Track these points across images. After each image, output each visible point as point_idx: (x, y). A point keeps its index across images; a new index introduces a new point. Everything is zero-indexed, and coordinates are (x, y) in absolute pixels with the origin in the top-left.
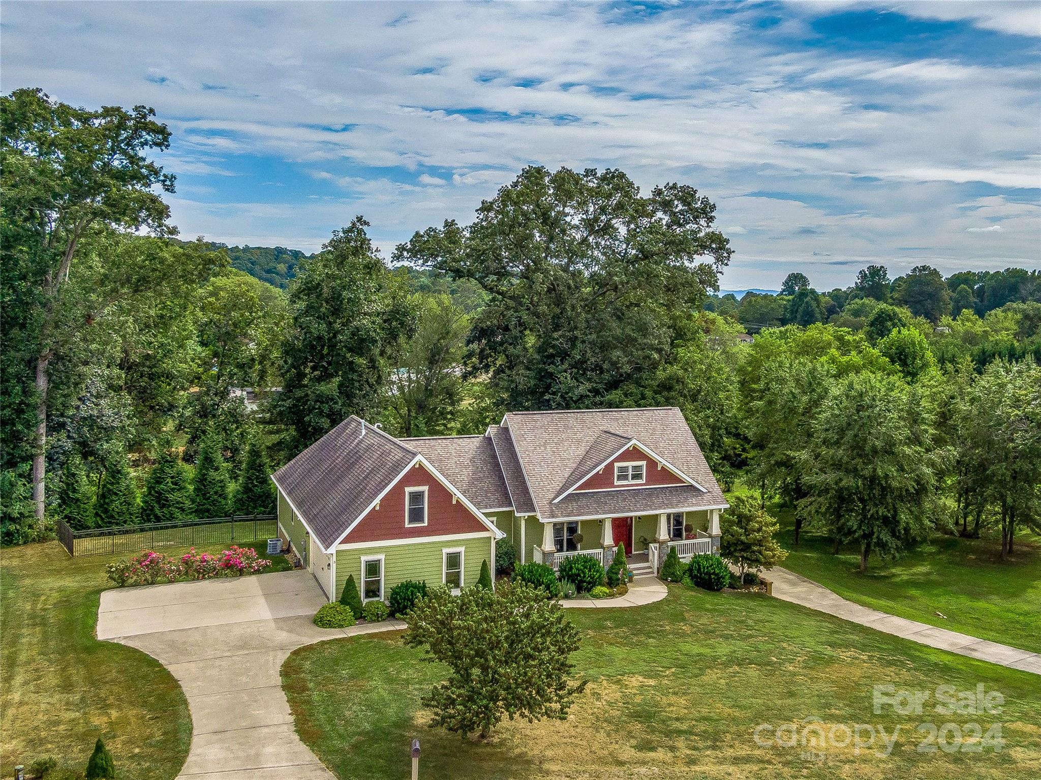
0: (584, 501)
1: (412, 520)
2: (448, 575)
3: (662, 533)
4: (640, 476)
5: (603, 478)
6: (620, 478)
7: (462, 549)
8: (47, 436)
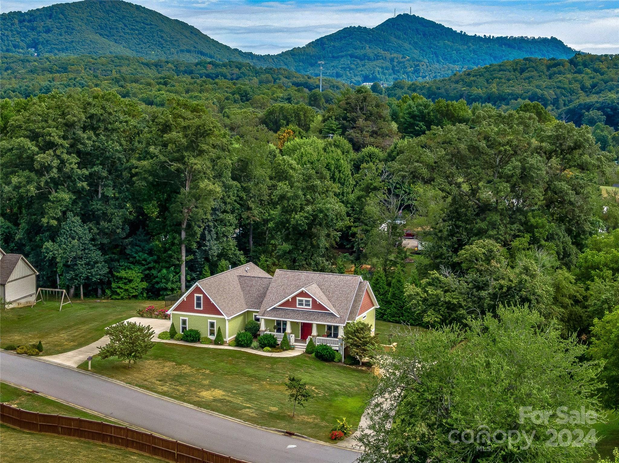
0: (280, 312)
1: (197, 307)
2: (211, 330)
3: (314, 332)
4: (309, 305)
5: (291, 303)
6: (300, 304)
7: (215, 321)
8: (186, 256)
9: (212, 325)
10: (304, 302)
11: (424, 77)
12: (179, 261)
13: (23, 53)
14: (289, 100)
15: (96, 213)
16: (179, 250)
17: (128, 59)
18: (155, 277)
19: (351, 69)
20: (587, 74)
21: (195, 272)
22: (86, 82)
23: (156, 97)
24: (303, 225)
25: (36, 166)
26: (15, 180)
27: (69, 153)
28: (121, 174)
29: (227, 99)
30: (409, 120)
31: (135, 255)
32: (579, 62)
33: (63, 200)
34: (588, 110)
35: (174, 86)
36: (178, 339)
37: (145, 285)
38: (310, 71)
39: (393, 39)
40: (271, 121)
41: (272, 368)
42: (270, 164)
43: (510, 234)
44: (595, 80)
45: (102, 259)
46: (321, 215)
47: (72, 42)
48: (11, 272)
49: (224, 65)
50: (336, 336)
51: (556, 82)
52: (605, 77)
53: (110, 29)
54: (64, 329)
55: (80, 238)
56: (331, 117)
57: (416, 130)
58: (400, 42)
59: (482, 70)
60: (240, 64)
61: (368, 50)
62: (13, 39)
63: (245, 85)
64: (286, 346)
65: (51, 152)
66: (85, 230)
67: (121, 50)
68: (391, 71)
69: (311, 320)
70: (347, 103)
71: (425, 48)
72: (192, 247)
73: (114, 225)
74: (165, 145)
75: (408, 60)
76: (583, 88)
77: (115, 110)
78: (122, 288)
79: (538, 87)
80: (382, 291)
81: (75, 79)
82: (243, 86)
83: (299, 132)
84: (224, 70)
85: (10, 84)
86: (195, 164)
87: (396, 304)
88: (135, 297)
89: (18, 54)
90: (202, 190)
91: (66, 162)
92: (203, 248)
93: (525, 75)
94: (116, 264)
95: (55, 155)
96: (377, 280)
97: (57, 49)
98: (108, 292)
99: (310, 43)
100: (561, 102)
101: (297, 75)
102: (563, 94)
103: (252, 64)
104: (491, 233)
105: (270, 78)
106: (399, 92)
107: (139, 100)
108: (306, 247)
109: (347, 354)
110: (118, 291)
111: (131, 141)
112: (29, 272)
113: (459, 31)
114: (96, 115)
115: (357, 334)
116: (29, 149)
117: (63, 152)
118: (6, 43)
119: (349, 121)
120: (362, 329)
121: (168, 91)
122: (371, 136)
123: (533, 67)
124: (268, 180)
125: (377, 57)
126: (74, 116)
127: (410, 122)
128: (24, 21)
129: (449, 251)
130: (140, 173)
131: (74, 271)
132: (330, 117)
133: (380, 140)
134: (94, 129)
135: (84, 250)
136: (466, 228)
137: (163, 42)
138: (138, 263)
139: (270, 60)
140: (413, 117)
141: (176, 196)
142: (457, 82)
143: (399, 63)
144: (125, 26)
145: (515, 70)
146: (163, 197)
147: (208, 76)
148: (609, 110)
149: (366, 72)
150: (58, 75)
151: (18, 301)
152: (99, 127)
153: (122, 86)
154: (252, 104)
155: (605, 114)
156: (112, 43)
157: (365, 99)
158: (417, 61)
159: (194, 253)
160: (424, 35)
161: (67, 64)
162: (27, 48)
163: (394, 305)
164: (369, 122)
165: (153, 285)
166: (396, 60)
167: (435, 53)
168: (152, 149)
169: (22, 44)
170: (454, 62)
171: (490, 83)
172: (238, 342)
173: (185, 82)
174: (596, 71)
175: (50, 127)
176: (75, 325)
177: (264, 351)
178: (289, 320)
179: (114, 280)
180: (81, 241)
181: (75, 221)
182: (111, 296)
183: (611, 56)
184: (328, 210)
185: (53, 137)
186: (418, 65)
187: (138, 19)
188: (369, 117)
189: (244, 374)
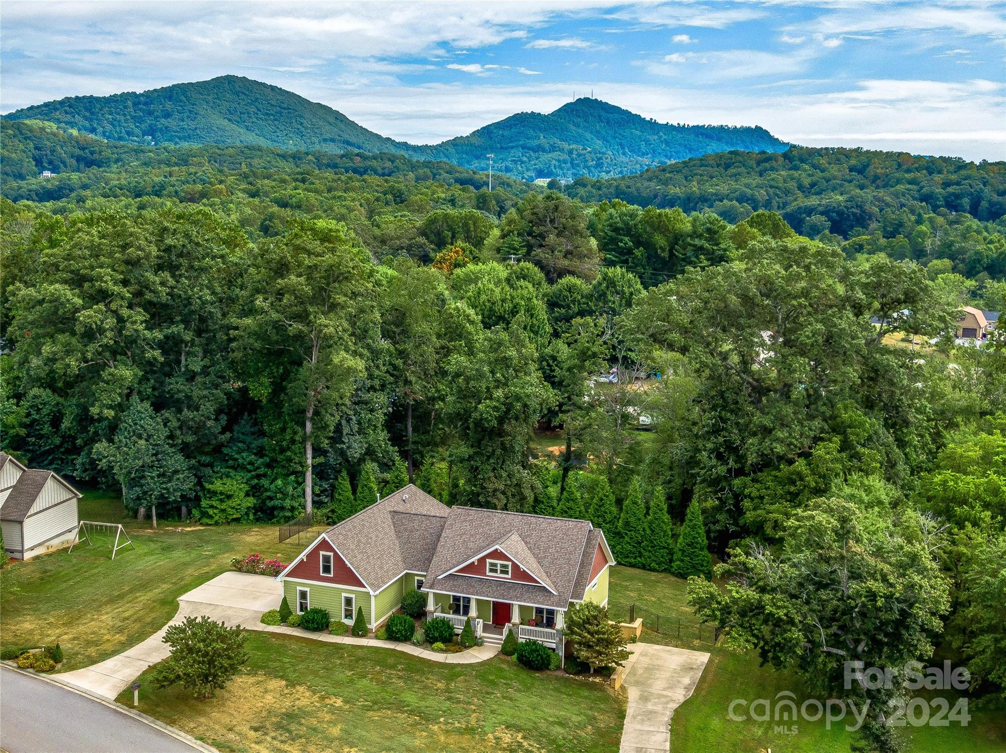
0: (460, 581)
1: (324, 572)
2: (346, 610)
3: (516, 618)
4: (507, 573)
5: (477, 568)
6: (491, 570)
7: (353, 596)
8: (313, 458)
9: (349, 601)
10: (499, 568)
11: (608, 172)
12: (302, 466)
13: (138, 142)
14: (453, 202)
15: (176, 396)
16: (302, 450)
17: (260, 149)
18: (267, 490)
19: (522, 162)
20: (805, 170)
21: (327, 480)
22: (208, 177)
23: (291, 197)
24: (491, 421)
25: (79, 329)
26: (46, 349)
27: (130, 307)
28: (214, 336)
29: (377, 199)
30: (610, 233)
31: (236, 456)
32: (794, 156)
33: (122, 378)
34: (809, 215)
35: (313, 183)
36: (293, 625)
37: (251, 501)
38: (475, 164)
39: (571, 126)
40: (432, 232)
41: (448, 690)
42: (438, 314)
43: (808, 437)
44: (814, 178)
45: (185, 466)
46: (518, 406)
47: (196, 129)
48: (33, 501)
49: (375, 158)
50: (550, 623)
51: (768, 181)
52: (826, 174)
53: (241, 113)
54: (112, 601)
55: (149, 436)
56: (512, 232)
57: (619, 247)
58: (580, 131)
59: (679, 165)
60: (393, 156)
61: (542, 140)
62: (126, 125)
63: (399, 182)
64: (469, 640)
65: (101, 306)
66: (158, 424)
67: (252, 138)
68: (569, 165)
69: (511, 599)
70: (533, 214)
71: (609, 138)
72: (322, 446)
73: (203, 416)
74: (280, 294)
75: (589, 152)
76: (801, 187)
77: (206, 237)
78: (216, 508)
79: (747, 186)
80: (608, 517)
81: (196, 173)
82: (396, 185)
83: (471, 252)
84: (374, 163)
85: (119, 179)
86: (326, 326)
87: (631, 538)
88: (237, 520)
89: (132, 143)
90: (336, 366)
91: (127, 320)
92: (339, 446)
93: (732, 171)
94: (208, 471)
95: (109, 309)
96: (601, 500)
97: (177, 136)
98: (196, 513)
99: (474, 132)
100: (774, 203)
101: (460, 169)
102: (777, 195)
103: (407, 156)
104: (780, 434)
105: (429, 173)
106: (582, 191)
107: (271, 201)
108: (494, 451)
109: (569, 656)
110: (211, 512)
111: (230, 283)
112: (66, 495)
113: (648, 119)
114: (175, 247)
115: (587, 626)
116: (68, 300)
117: (121, 306)
118: (118, 129)
119: (535, 236)
120: (595, 617)
121: (306, 189)
122: (565, 256)
123: (740, 162)
124: (435, 340)
125: (553, 148)
126: (139, 248)
127: (611, 237)
128: (139, 103)
129: (711, 458)
130: (241, 337)
131: (142, 486)
132: (510, 232)
133: (576, 262)
134: (173, 268)
135: (156, 455)
136: (737, 424)
137: (303, 129)
138: (243, 467)
139: (429, 151)
140: (616, 230)
141: (297, 371)
142: (650, 180)
143: (579, 155)
144: (259, 110)
145: (718, 165)
146: (277, 372)
147: (355, 171)
148: (834, 214)
149: (540, 166)
150: (176, 168)
151: (47, 544)
152: (181, 264)
153: (251, 184)
154: (407, 207)
155: (830, 219)
156: (242, 131)
157: (556, 208)
158: (600, 153)
159: (324, 453)
160: (608, 123)
161: (188, 156)
162: (143, 136)
163: (627, 539)
164: (562, 239)
165: (264, 502)
166: (574, 152)
167: (621, 144)
168: (259, 301)
169: (136, 131)
170: (643, 154)
171: (690, 180)
172: (391, 632)
173: (327, 178)
174: (815, 167)
175: (101, 267)
176: (131, 591)
177: (433, 650)
178: (473, 597)
179: (205, 495)
180: (151, 440)
181: (143, 410)
182: (200, 519)
183: (833, 149)
184: (528, 396)
185: (106, 282)
186: (601, 158)
187: (273, 103)
188: (562, 231)
189: (400, 706)
